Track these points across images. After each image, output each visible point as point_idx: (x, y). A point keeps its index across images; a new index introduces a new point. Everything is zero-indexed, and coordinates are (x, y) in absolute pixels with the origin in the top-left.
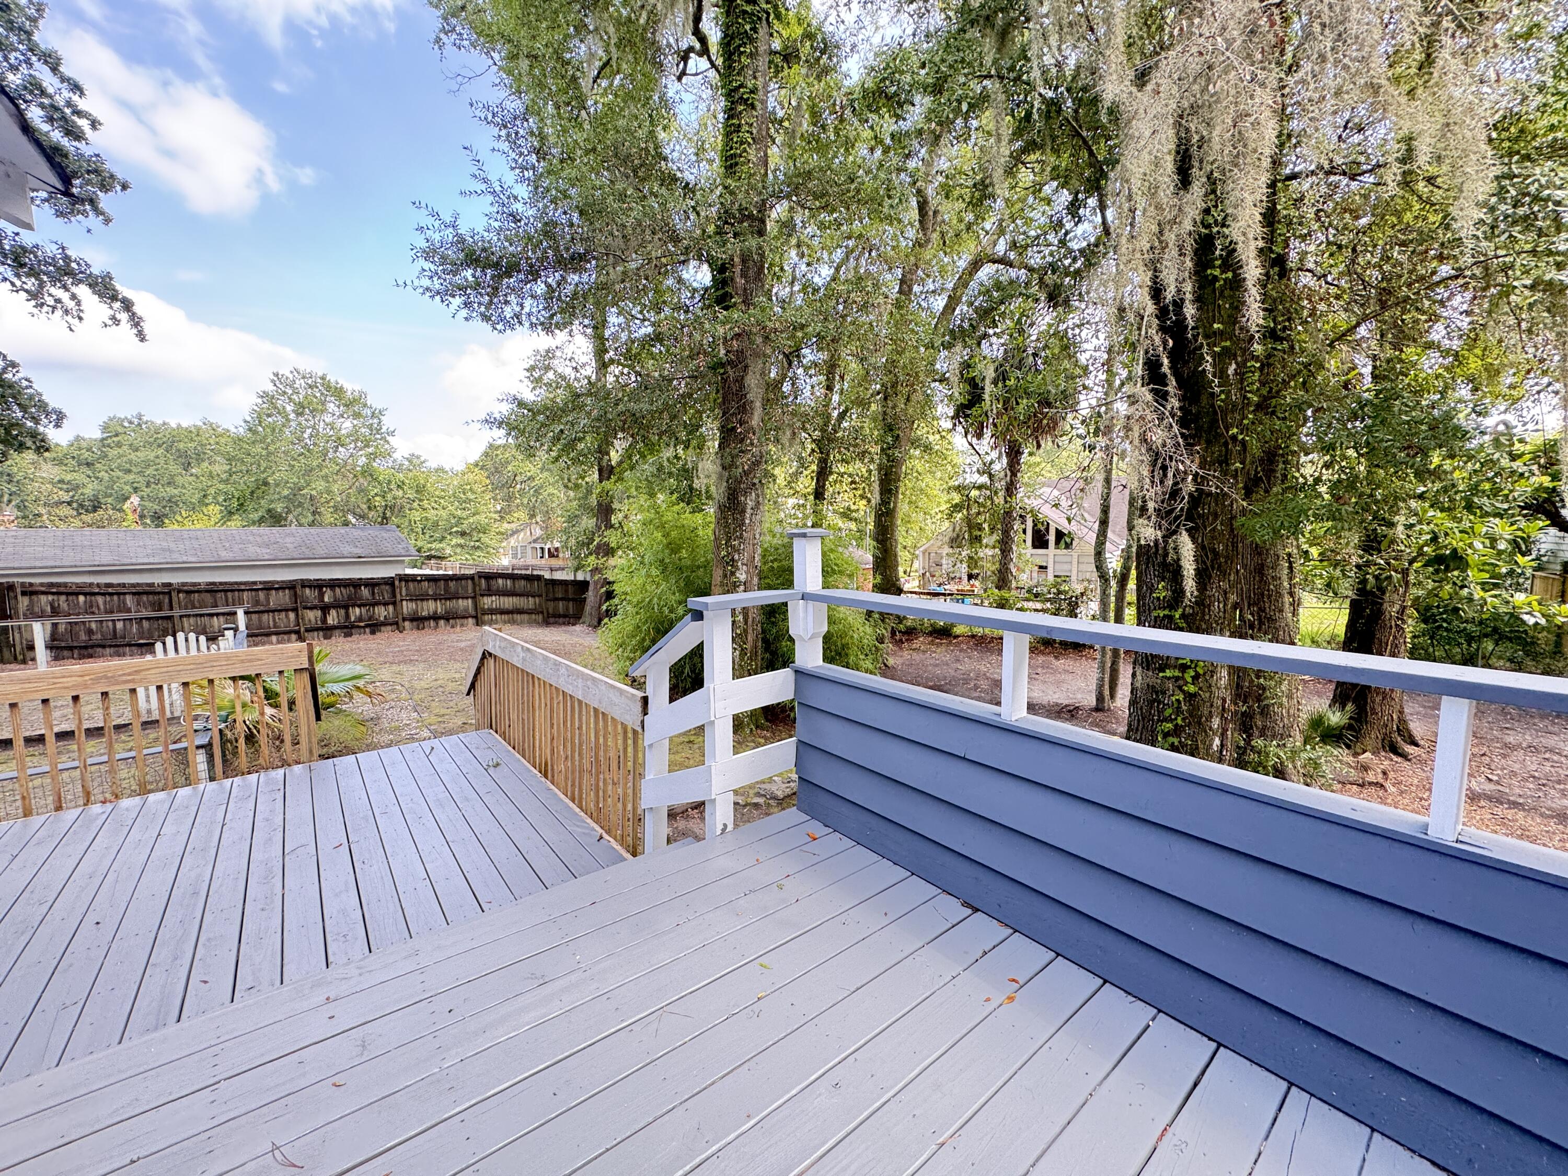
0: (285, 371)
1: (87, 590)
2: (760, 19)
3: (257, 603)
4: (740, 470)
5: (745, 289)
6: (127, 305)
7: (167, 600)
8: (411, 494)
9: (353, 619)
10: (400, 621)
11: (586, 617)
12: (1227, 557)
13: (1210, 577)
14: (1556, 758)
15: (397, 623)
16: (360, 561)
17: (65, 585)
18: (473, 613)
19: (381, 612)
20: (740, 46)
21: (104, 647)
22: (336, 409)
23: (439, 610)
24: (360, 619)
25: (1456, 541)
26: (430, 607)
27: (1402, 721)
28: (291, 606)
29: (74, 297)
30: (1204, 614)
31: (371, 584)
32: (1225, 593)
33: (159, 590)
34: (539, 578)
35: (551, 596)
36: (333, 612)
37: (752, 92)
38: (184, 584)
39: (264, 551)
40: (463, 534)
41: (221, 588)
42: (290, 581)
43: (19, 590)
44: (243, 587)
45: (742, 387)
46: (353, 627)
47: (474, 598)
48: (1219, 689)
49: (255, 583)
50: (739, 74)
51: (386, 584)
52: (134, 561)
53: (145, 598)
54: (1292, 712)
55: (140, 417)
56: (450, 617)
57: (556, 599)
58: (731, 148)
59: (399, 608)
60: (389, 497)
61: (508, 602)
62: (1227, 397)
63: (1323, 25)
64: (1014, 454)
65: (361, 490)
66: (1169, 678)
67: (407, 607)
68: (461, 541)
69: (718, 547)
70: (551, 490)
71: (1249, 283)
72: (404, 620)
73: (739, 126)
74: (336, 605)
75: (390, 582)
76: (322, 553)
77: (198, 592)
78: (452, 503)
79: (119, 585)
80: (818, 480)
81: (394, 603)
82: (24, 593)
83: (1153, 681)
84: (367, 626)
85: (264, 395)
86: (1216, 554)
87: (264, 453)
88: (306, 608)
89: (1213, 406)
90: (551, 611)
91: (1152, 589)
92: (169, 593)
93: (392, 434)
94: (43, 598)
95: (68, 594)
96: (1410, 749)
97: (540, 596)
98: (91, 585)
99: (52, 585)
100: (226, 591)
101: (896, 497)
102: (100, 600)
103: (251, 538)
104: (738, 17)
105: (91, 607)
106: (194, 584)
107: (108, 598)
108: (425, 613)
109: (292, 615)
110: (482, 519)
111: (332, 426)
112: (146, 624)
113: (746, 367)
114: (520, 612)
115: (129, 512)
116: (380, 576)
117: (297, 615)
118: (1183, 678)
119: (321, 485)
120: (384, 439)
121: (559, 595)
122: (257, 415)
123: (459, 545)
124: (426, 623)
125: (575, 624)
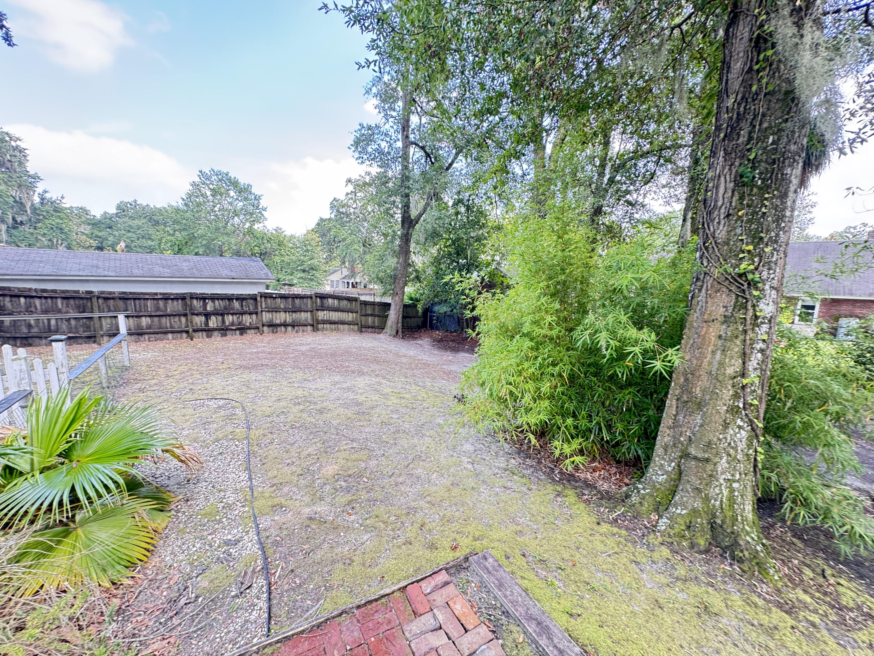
0: (206, 170)
1: (26, 294)
3: (158, 309)
7: (89, 304)
8: (275, 246)
9: (227, 324)
10: (261, 327)
11: (388, 329)
15: (258, 328)
16: (233, 282)
17: (9, 289)
18: (311, 323)
19: (247, 320)
21: (40, 338)
22: (234, 194)
23: (288, 320)
24: (233, 324)
26: (282, 317)
28: (183, 312)
31: (241, 299)
33: (83, 296)
34: (356, 300)
35: (364, 312)
36: (213, 318)
38: (102, 292)
39: (166, 270)
40: (304, 271)
41: (131, 296)
42: (182, 294)
44: (147, 297)
46: (227, 329)
47: (312, 312)
49: (156, 294)
51: (251, 299)
53: (72, 302)
55: (135, 201)
56: (295, 325)
57: (367, 315)
59: (259, 316)
60: (263, 247)
61: (335, 316)
65: (247, 243)
67: (266, 317)
68: (303, 275)
72: (263, 326)
74: (215, 313)
75: (254, 298)
76: (207, 274)
77: (113, 298)
78: (298, 252)
79: (51, 291)
81: (256, 313)
84: (237, 329)
85: (194, 184)
88: (193, 314)
90: (363, 323)
92: (91, 299)
93: (265, 209)
95: (11, 296)
97: (357, 312)
98: (30, 290)
100: (134, 299)
102: (37, 302)
103: (159, 262)
105: (31, 306)
106: (110, 293)
107: (44, 301)
108: (278, 322)
109: (183, 319)
110: (315, 262)
111: (231, 204)
112: (73, 322)
114: (343, 323)
116: (247, 293)
117: (187, 320)
120: (260, 212)
121: (369, 312)
122: (190, 196)
123: (302, 278)
124: (279, 329)
125: (380, 333)
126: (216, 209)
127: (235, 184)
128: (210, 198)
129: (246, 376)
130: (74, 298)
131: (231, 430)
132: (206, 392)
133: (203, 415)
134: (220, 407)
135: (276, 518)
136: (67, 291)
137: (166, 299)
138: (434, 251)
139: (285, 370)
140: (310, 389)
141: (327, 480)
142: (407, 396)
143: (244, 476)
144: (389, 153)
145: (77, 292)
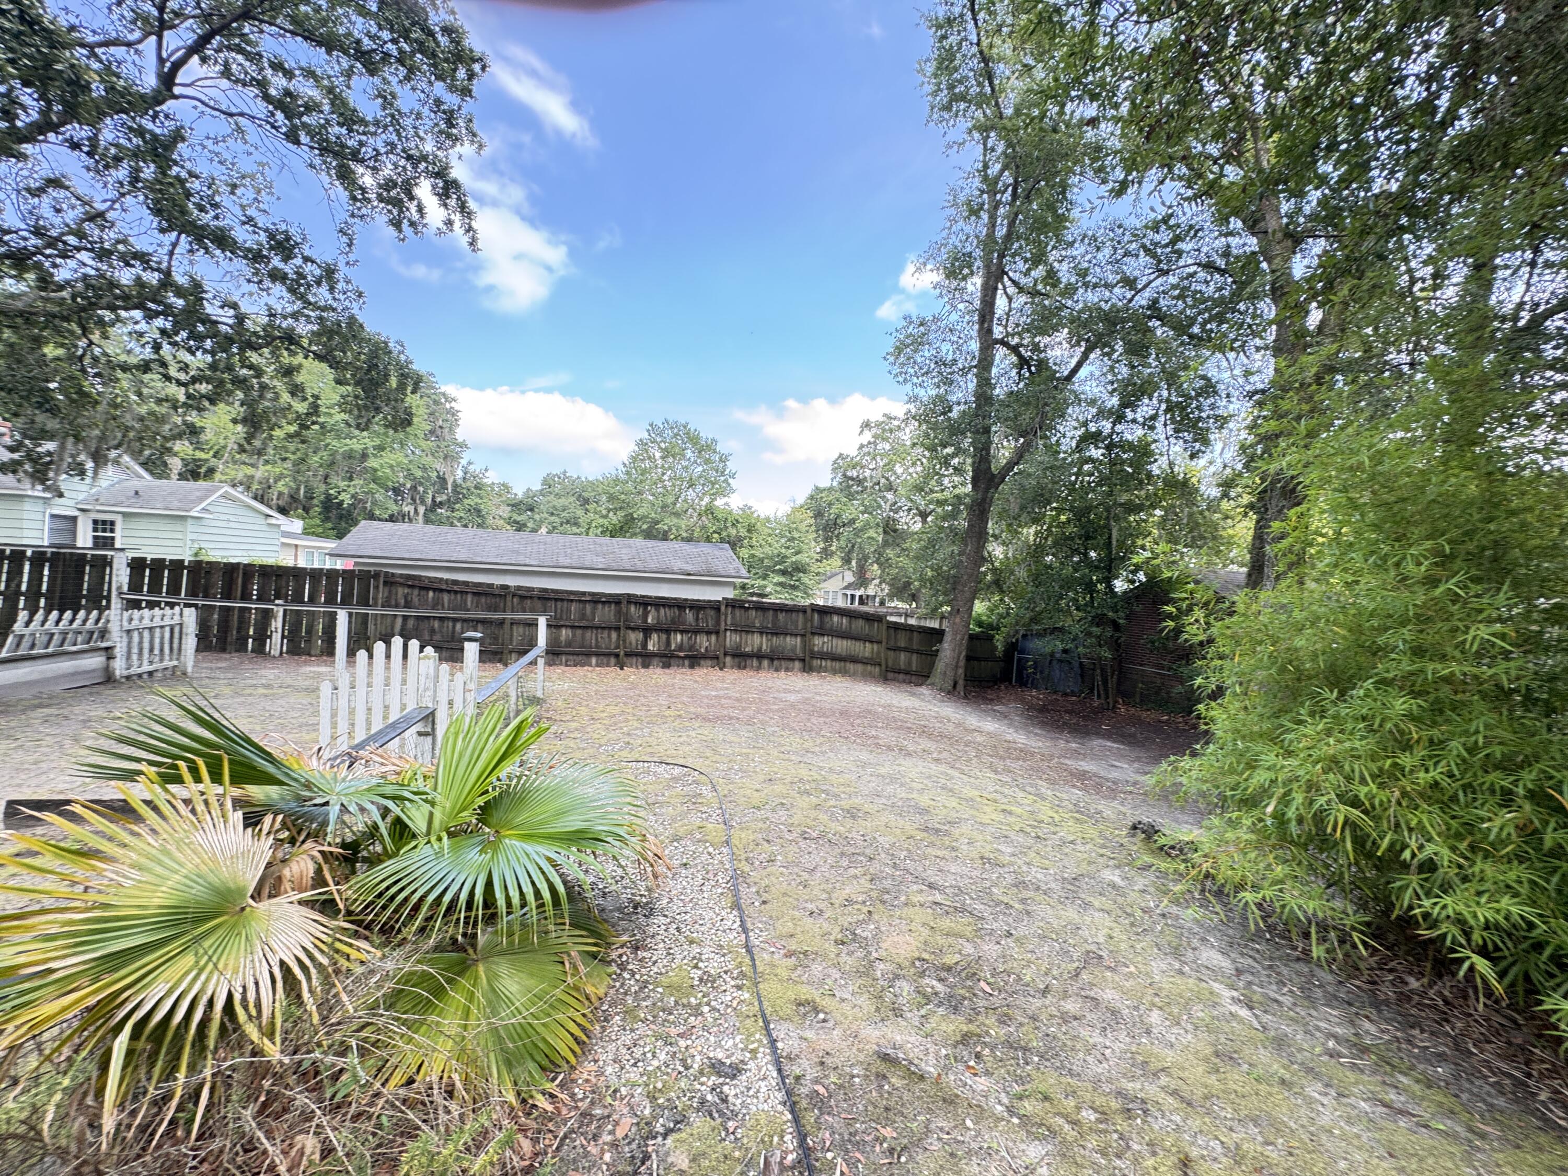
0: (659, 422)
1: (436, 585)
3: (583, 617)
7: (502, 605)
8: (743, 532)
9: (673, 647)
10: (722, 656)
11: (936, 678)
15: (717, 658)
16: (688, 579)
17: (419, 578)
18: (801, 655)
19: (704, 643)
23: (764, 647)
24: (680, 648)
26: (755, 642)
28: (615, 624)
31: (697, 606)
33: (497, 591)
34: (880, 619)
35: (892, 643)
36: (655, 636)
38: (519, 588)
40: (784, 573)
41: (552, 595)
42: (617, 595)
43: (381, 581)
46: (673, 656)
47: (803, 636)
49: (584, 593)
51: (712, 608)
53: (483, 600)
56: (774, 657)
57: (896, 649)
59: (721, 639)
61: (841, 646)
65: (703, 527)
67: (731, 639)
72: (725, 654)
74: (658, 629)
75: (715, 606)
76: (653, 566)
77: (531, 598)
78: (778, 541)
79: (462, 583)
81: (717, 633)
82: (385, 584)
84: (686, 657)
85: (640, 443)
88: (628, 628)
90: (890, 663)
92: (505, 596)
93: (733, 476)
94: (401, 591)
95: (421, 588)
97: (879, 642)
98: (438, 580)
99: (409, 577)
102: (446, 597)
105: (437, 602)
106: (529, 590)
107: (453, 596)
108: (748, 650)
109: (614, 635)
110: (803, 558)
111: (685, 468)
114: (854, 660)
116: (707, 598)
117: (619, 636)
120: (726, 481)
121: (902, 644)
122: (634, 459)
123: (780, 584)
124: (748, 662)
125: (921, 685)
126: (666, 477)
127: (694, 439)
128: (659, 462)
129: (708, 732)
130: (486, 594)
131: (698, 823)
132: (649, 750)
133: (651, 788)
134: (675, 779)
135: (810, 1034)
136: (480, 585)
137: (596, 602)
138: (1030, 533)
139: (770, 730)
140: (821, 768)
141: (900, 967)
142: (1018, 811)
143: (732, 920)
144: (955, 361)
145: (491, 586)
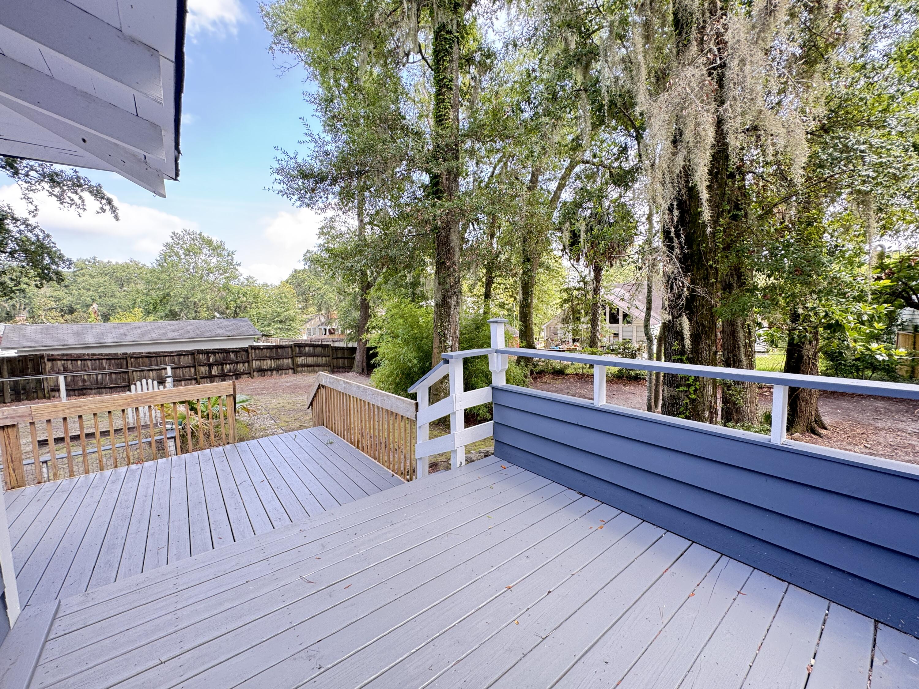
0: (179, 231)
1: (82, 358)
2: (453, 41)
3: (174, 363)
4: (448, 285)
5: (449, 187)
6: (110, 202)
7: (125, 363)
9: (226, 371)
10: (252, 372)
11: (355, 368)
12: (710, 328)
13: (701, 338)
14: (903, 434)
15: (250, 373)
16: (229, 338)
17: (71, 355)
18: (292, 367)
19: (241, 367)
20: (443, 57)
21: (91, 389)
22: (207, 252)
23: (273, 365)
24: (230, 371)
25: (838, 316)
26: (268, 364)
27: (818, 416)
28: (192, 364)
29: (81, 198)
30: (698, 358)
31: (236, 351)
32: (709, 346)
33: (121, 357)
34: (328, 346)
35: (335, 356)
36: (215, 368)
37: (450, 81)
38: (134, 353)
39: (176, 334)
40: (281, 322)
41: (154, 355)
42: (191, 351)
43: (46, 359)
44: (166, 354)
45: (448, 239)
46: (226, 376)
47: (292, 358)
48: (708, 396)
49: (172, 352)
50: (443, 71)
51: (244, 351)
52: (106, 341)
53: (113, 361)
54: (753, 410)
55: (94, 258)
56: (278, 369)
57: (338, 358)
58: (440, 111)
59: (251, 364)
60: (238, 301)
61: (311, 360)
62: (706, 246)
63: (735, 84)
64: (598, 270)
66: (682, 391)
67: (256, 364)
68: (280, 326)
69: (436, 327)
70: (331, 295)
71: (704, 201)
72: (254, 371)
73: (444, 99)
74: (216, 364)
75: (246, 350)
76: (208, 334)
77: (142, 357)
78: (274, 304)
79: (99, 354)
80: (486, 288)
81: (248, 362)
82: (49, 360)
83: (673, 393)
84: (233, 375)
85: (167, 245)
86: (704, 326)
87: (168, 278)
88: (200, 365)
89: (699, 250)
90: (335, 365)
91: (671, 345)
92: (126, 359)
93: (239, 265)
94: (59, 363)
95: (72, 360)
96: (822, 431)
97: (329, 356)
98: (84, 355)
99: (63, 355)
100: (156, 357)
101: (532, 297)
102: (89, 363)
103: (169, 327)
104: (442, 41)
105: (85, 367)
106: (140, 353)
107: (93, 362)
108: (265, 367)
109: (192, 370)
110: (291, 313)
111: (205, 262)
112: (114, 376)
113: (450, 229)
114: (318, 365)
115: (92, 313)
116: (241, 347)
117: (195, 370)
118: (689, 391)
119: (200, 295)
120: (235, 268)
121: (340, 356)
122: (164, 256)
123: (279, 328)
124: (266, 373)
125: (348, 372)
126: (191, 268)
127: (209, 243)
130: (114, 359)
136: (109, 354)
137: (180, 355)
145: (116, 354)
